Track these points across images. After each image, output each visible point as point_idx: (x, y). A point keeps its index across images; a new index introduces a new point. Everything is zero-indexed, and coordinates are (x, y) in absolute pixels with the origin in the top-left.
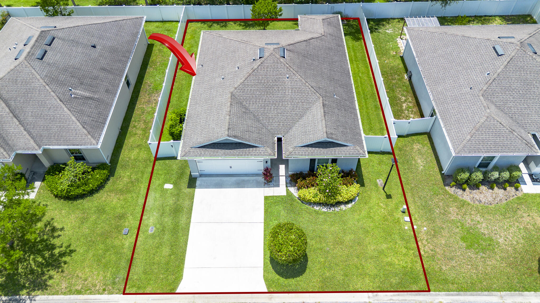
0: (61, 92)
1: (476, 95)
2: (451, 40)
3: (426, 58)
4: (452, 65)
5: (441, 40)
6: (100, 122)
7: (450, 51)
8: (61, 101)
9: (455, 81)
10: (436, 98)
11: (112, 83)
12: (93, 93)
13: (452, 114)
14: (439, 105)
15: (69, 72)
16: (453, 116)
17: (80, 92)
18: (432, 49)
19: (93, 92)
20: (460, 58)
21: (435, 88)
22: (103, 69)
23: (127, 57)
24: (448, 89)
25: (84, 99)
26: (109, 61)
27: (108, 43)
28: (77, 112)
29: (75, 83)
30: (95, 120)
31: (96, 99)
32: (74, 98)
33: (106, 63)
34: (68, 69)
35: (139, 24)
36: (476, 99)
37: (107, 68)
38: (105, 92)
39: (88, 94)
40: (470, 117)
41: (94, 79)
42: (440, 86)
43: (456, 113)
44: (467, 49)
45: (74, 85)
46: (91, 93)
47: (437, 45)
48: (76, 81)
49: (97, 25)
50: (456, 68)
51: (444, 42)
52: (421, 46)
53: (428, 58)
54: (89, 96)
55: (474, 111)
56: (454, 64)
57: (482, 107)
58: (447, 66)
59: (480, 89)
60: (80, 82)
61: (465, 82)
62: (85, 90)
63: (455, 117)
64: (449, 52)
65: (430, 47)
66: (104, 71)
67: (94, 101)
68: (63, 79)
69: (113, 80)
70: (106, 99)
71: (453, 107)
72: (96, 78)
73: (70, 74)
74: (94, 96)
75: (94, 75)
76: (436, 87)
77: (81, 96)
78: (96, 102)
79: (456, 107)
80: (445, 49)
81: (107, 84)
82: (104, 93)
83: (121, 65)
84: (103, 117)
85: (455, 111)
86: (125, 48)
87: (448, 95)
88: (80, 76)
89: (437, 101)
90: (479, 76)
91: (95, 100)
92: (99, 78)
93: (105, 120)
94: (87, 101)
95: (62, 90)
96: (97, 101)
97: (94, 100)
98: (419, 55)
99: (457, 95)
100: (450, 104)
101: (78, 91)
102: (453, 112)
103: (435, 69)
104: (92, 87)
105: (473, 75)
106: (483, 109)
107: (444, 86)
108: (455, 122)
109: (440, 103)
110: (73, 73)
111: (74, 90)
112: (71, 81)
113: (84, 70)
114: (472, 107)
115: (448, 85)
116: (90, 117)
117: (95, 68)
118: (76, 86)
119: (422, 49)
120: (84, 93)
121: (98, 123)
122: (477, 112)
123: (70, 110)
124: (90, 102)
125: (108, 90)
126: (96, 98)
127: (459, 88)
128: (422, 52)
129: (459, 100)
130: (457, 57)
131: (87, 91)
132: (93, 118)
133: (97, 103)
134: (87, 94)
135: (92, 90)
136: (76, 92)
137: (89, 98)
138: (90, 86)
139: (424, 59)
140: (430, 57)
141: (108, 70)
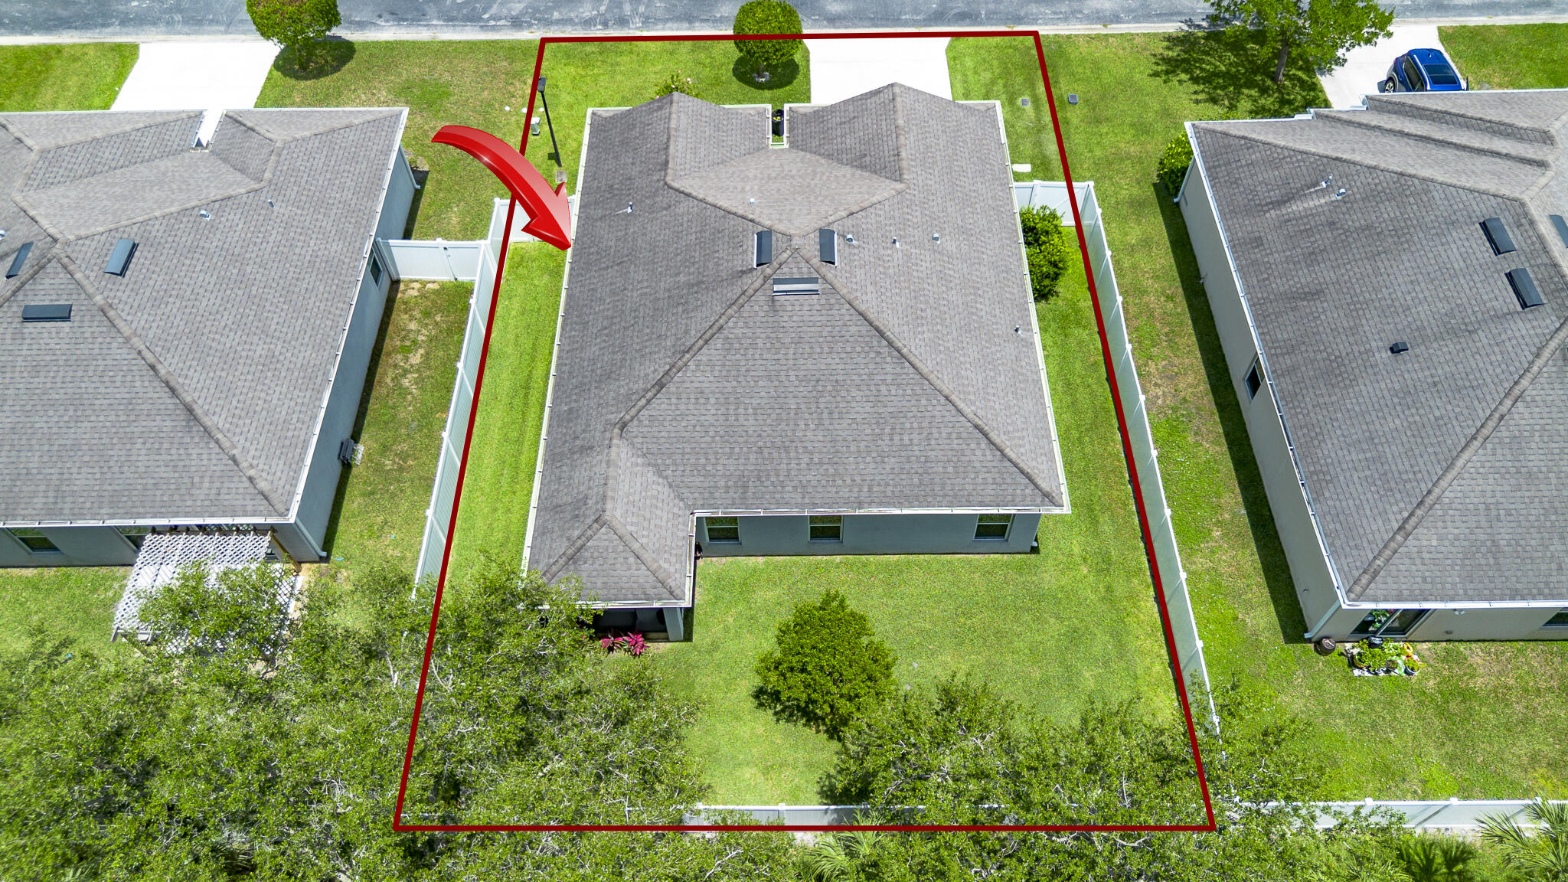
0: (1356, 178)
1: (273, 187)
2: (199, 368)
3: (307, 354)
4: (260, 291)
5: (225, 389)
6: (1219, 166)
7: (232, 334)
8: (1337, 159)
9: (288, 244)
10: (362, 230)
11: (1263, 269)
12: (1286, 217)
13: (355, 178)
14: (367, 212)
15: (1386, 233)
16: (356, 173)
17: (1317, 203)
18: (269, 374)
19: (1289, 220)
20: (226, 299)
21: (349, 255)
22: (1315, 294)
23: (1283, 375)
24: (320, 236)
25: (1294, 191)
26: (1321, 329)
27: (1371, 390)
28: (1284, 158)
29: (1347, 216)
30: (1234, 166)
31: (1265, 208)
32: (1317, 184)
33: (1323, 317)
34: (1396, 239)
35: (1338, 543)
36: (282, 179)
37: (1305, 303)
38: (1260, 237)
39: (1294, 207)
40: (325, 153)
41: (1313, 253)
42: (332, 253)
43: (345, 174)
44: (187, 311)
45: (1344, 209)
46: (1292, 216)
47: (249, 377)
48: (1350, 223)
49: (1463, 442)
50: (259, 276)
51: (224, 374)
52: (292, 404)
53: (303, 349)
54: (1288, 205)
55: (306, 158)
56: (254, 289)
57: (283, 157)
58: (277, 295)
59: (251, 195)
60: (1339, 225)
61: (269, 228)
62: (1310, 214)
63: (352, 169)
64: (239, 333)
65: (273, 385)
66: (1307, 290)
67: (1269, 200)
68: (1383, 210)
69: (1268, 279)
70: (1247, 222)
71: (340, 191)
72: (1312, 258)
73: (1379, 230)
74: (1278, 212)
75: (1322, 265)
76: (342, 257)
77: (1305, 195)
78: (1263, 203)
79: (335, 188)
80: (239, 348)
81: (1272, 261)
82: (1262, 234)
83: (1279, 336)
84: (1222, 180)
85: (343, 180)
86: (1310, 407)
87: (330, 224)
88: (1351, 240)
89: (364, 222)
90: (228, 224)
91: (1267, 204)
92: (1303, 264)
93: (1212, 178)
94: (1283, 191)
95: (1359, 184)
96: (1259, 205)
97: (1271, 203)
98: (319, 378)
99: (312, 210)
100: (343, 200)
101: (1323, 201)
102: (349, 180)
103: (310, 307)
104: (1301, 232)
105: (237, 234)
106: (285, 152)
107: (322, 247)
108: (360, 159)
109: (361, 214)
110: (1376, 237)
111: (1333, 199)
112: (1359, 215)
113: (1360, 263)
114: (302, 168)
115: (312, 244)
116: (1248, 165)
117: (1337, 287)
118: (1338, 210)
119: (296, 392)
120: (1306, 205)
121: (1221, 162)
122: (301, 154)
123: (1301, 152)
124: (1275, 195)
125: (1257, 247)
126: (1269, 210)
127: (295, 223)
128: (306, 381)
129: (315, 199)
130: (229, 306)
131: (1303, 214)
132: (1241, 166)
133: (1258, 202)
134: (1296, 207)
135: (1294, 222)
136: (1327, 198)
137: (1284, 202)
138: (1307, 230)
139: (314, 355)
140: (296, 351)
141: (1302, 300)
